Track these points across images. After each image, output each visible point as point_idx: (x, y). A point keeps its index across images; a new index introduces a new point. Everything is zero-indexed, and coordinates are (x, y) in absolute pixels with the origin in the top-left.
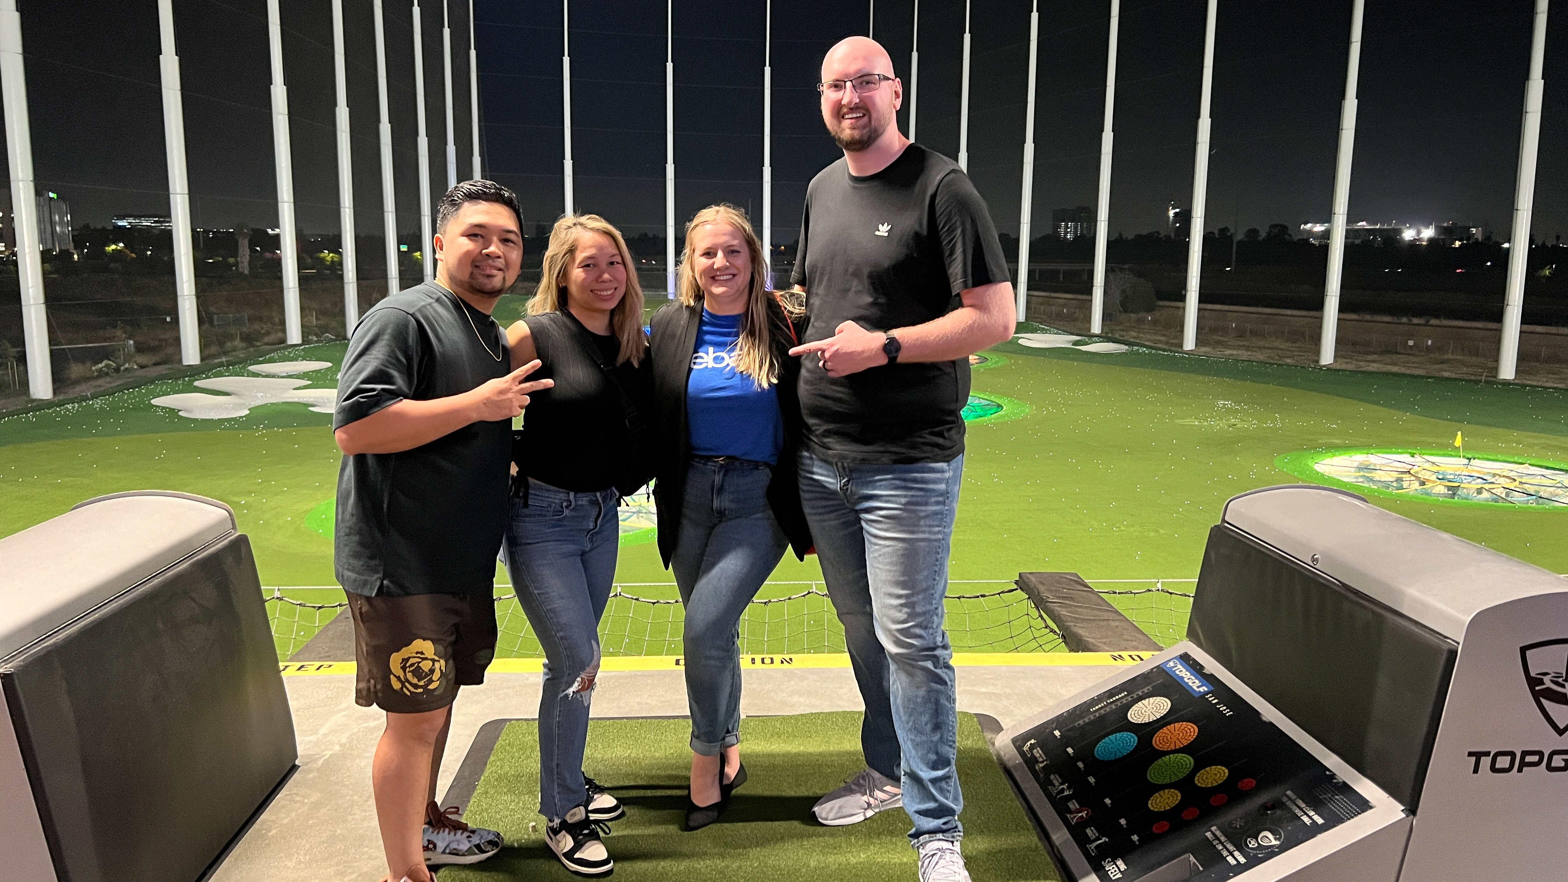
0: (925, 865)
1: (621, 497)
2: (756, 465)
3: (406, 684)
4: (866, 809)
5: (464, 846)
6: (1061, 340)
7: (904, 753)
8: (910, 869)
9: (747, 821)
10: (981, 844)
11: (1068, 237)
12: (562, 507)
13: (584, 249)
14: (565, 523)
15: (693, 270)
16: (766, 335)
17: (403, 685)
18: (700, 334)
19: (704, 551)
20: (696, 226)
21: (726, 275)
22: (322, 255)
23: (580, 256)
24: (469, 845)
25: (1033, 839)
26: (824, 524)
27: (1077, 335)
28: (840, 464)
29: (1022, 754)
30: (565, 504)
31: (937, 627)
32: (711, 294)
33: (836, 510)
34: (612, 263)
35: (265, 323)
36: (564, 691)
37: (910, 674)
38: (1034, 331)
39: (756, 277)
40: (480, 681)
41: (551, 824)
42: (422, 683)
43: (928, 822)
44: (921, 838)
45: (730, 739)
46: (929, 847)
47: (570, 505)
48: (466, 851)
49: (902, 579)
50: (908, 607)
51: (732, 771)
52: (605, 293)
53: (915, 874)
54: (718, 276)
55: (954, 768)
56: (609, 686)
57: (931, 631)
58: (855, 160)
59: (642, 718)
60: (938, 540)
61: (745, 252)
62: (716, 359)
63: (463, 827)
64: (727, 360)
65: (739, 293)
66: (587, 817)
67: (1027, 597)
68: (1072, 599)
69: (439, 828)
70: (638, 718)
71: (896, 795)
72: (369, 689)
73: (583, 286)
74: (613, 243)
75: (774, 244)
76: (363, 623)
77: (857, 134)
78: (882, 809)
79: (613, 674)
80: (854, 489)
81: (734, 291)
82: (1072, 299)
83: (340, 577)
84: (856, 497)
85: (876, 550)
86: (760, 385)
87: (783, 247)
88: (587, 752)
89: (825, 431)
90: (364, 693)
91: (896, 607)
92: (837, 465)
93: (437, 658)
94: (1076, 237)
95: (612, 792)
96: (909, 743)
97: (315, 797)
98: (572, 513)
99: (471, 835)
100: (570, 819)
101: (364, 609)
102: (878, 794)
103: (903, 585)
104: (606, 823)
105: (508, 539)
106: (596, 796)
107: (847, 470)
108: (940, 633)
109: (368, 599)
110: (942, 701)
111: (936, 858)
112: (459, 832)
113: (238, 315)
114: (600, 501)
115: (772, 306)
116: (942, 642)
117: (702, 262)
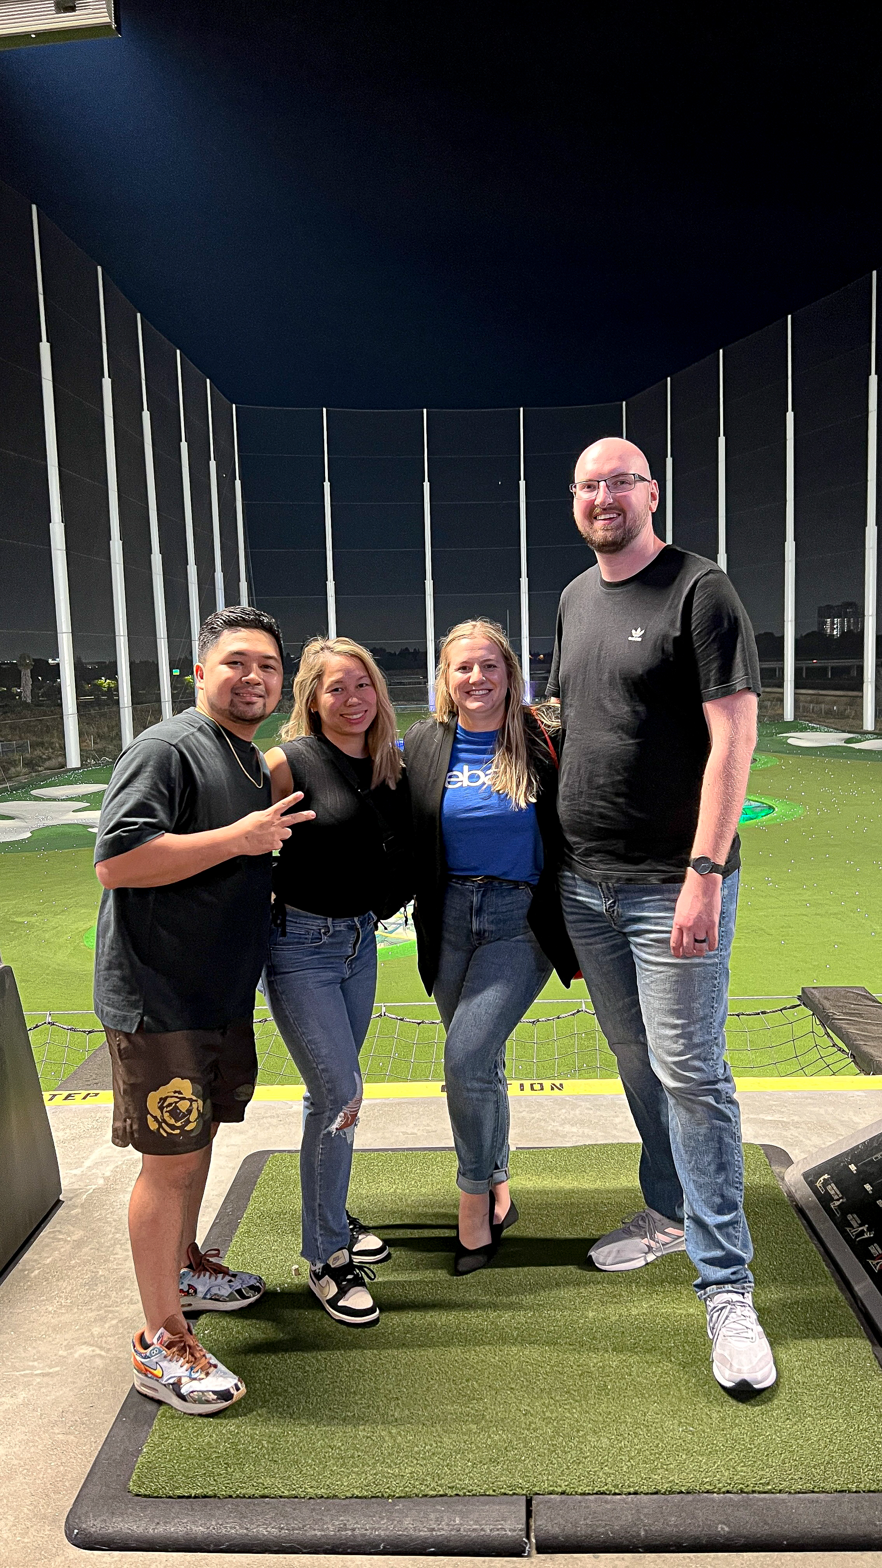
0: (714, 1319)
1: (378, 921)
2: (516, 885)
3: (163, 1124)
4: (646, 1253)
5: (225, 1291)
6: (833, 738)
7: (687, 1195)
8: (698, 1321)
9: (519, 1266)
10: (774, 1294)
11: (835, 633)
12: (320, 933)
13: (332, 673)
14: (323, 950)
15: (447, 684)
16: (523, 752)
17: (160, 1126)
18: (454, 751)
19: (465, 976)
20: (453, 640)
21: (482, 690)
22: (99, 682)
23: (328, 681)
24: (230, 1290)
25: (834, 1290)
26: (591, 947)
27: (849, 732)
28: (604, 884)
29: (815, 1191)
30: (323, 931)
31: (718, 1058)
32: (467, 710)
33: (603, 933)
34: (361, 685)
35: (47, 749)
36: (326, 1127)
37: (689, 1110)
38: (803, 729)
39: (513, 691)
40: (240, 1118)
41: (314, 1268)
42: (179, 1124)
43: (715, 1272)
44: (708, 1289)
45: (499, 1175)
46: (717, 1300)
47: (329, 932)
48: (227, 1297)
49: (676, 1007)
50: (684, 1038)
51: (502, 1211)
52: (355, 717)
53: (703, 1327)
54: (473, 690)
55: (742, 1211)
56: (374, 1114)
57: (711, 1063)
58: (608, 563)
59: (408, 1149)
60: (714, 965)
61: (502, 667)
62: (471, 777)
63: (224, 1271)
64: (483, 779)
65: (494, 709)
66: (351, 1260)
67: (812, 1013)
68: (860, 1015)
69: (200, 1272)
70: (403, 1150)
71: (680, 1237)
72: (125, 1128)
73: (332, 710)
74: (363, 666)
75: (532, 653)
76: (121, 1060)
77: (610, 536)
78: (664, 1253)
79: (378, 1101)
80: (620, 910)
81: (489, 706)
82: (842, 696)
83: (99, 1012)
84: (623, 919)
85: (648, 977)
86: (517, 805)
87: (542, 656)
88: (351, 1186)
89: (586, 849)
90: (120, 1133)
91: (671, 1037)
92: (601, 885)
93: (194, 1098)
94: (843, 633)
95: (380, 1231)
96: (692, 1185)
97: (78, 1234)
98: (331, 940)
99: (233, 1279)
100: (333, 1264)
101: (123, 1046)
102: (659, 1236)
103: (677, 1013)
104: (372, 1267)
105: (268, 967)
106: (360, 1237)
107: (612, 890)
108: (721, 1064)
109: (127, 1035)
110: (726, 1139)
111: (725, 1312)
112: (220, 1276)
113: (21, 742)
114: (359, 926)
115: (530, 721)
116: (723, 1075)
117: (457, 677)
